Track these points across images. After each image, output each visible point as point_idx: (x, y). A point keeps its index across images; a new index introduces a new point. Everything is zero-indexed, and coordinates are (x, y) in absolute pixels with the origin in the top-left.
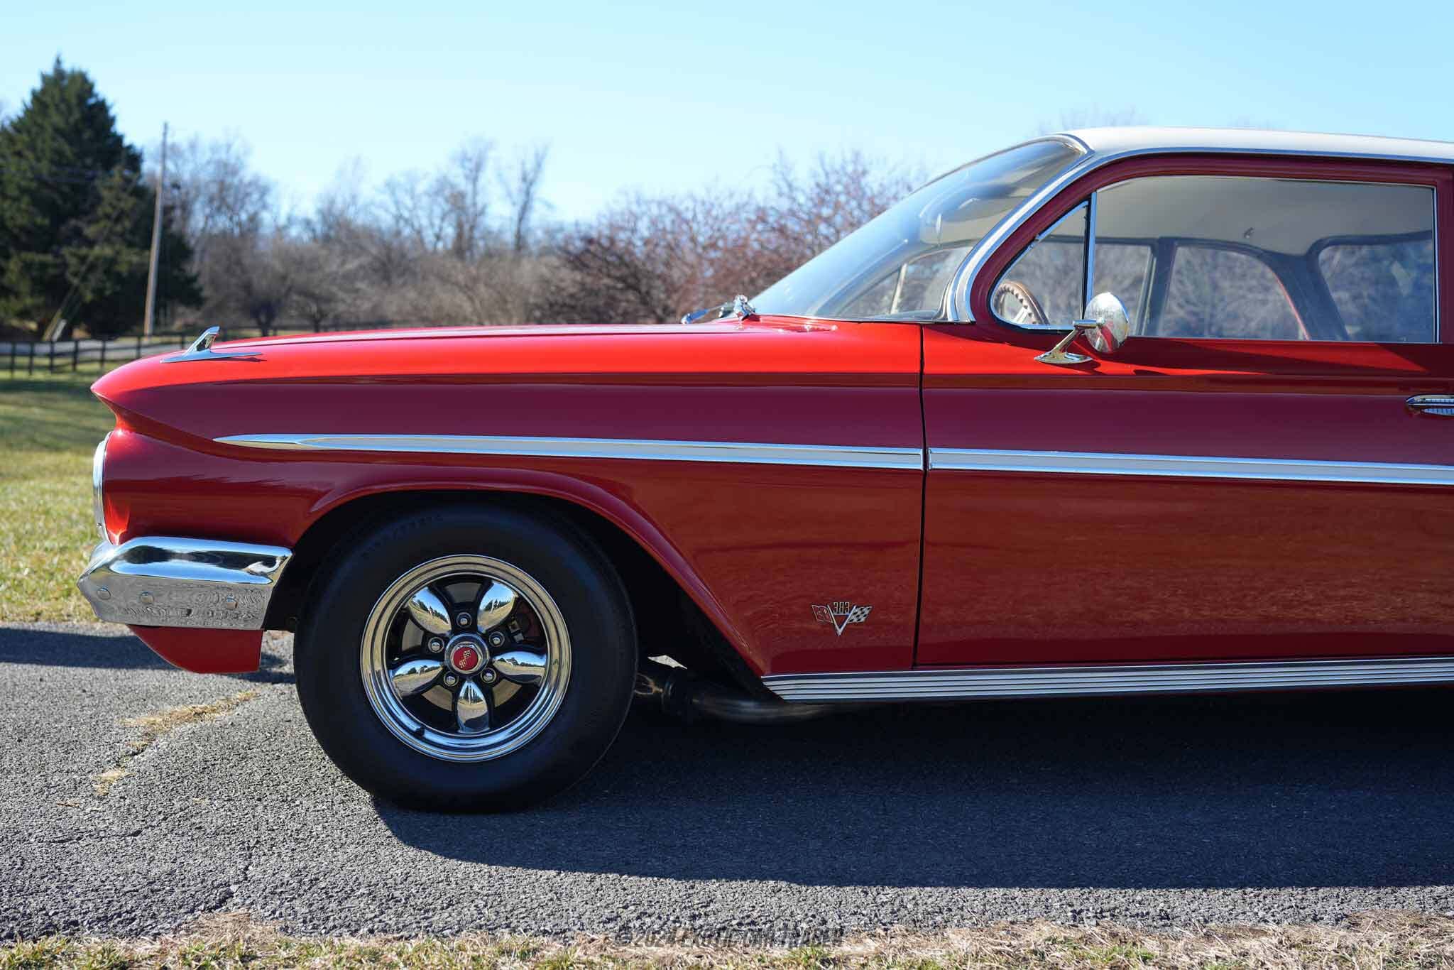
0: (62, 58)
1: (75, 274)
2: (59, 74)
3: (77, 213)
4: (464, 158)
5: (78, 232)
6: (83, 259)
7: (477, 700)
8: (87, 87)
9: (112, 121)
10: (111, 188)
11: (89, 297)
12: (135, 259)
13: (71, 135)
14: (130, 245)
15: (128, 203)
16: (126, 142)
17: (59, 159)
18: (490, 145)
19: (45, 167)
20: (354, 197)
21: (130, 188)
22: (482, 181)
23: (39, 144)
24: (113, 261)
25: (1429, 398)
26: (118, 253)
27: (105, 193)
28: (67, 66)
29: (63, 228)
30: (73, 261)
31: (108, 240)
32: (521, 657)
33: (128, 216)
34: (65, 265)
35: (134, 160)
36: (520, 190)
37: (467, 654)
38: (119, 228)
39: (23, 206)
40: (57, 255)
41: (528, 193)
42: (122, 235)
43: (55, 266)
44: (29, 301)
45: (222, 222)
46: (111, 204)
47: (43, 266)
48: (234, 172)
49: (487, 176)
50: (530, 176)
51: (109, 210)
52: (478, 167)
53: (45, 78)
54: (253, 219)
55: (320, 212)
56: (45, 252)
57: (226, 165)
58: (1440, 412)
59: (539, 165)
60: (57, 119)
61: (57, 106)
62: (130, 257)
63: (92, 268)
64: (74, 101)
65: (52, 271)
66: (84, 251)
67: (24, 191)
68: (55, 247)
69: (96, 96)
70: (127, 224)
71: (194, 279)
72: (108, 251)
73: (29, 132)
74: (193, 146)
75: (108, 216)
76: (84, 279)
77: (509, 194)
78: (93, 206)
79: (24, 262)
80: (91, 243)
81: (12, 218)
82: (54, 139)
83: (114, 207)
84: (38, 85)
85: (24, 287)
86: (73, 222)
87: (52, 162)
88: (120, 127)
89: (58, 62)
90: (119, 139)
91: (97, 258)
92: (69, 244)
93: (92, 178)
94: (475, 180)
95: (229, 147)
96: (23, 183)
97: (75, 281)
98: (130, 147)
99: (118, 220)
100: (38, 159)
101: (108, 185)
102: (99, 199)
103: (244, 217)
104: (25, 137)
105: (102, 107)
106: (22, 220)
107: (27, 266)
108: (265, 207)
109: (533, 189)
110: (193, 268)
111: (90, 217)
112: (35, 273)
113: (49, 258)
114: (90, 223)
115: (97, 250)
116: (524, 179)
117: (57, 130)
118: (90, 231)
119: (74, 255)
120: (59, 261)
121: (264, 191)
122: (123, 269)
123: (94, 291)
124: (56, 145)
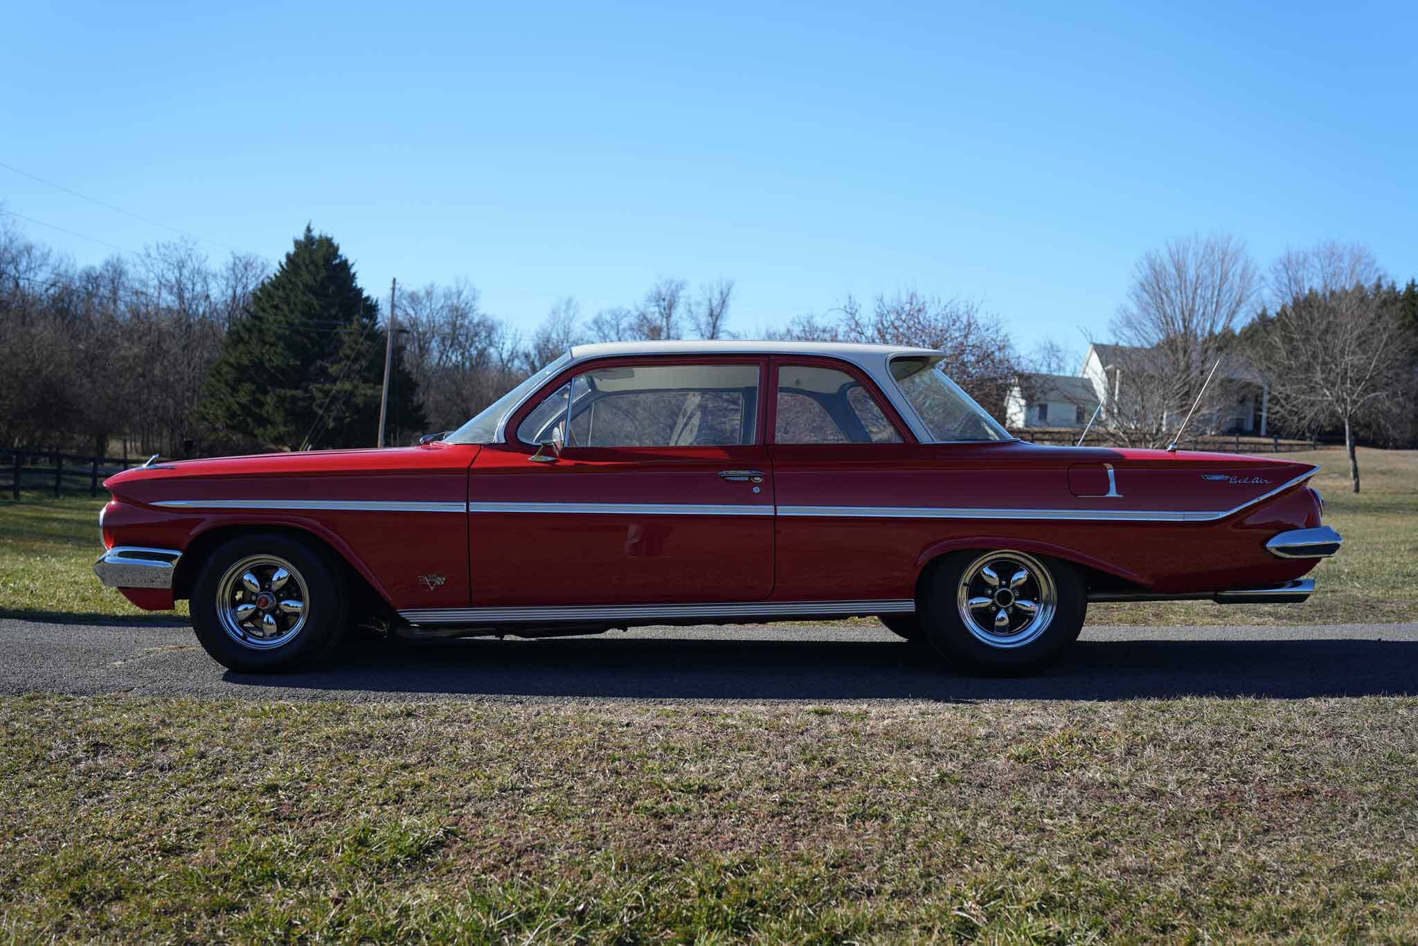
0: (312, 227)
1: (320, 406)
2: (309, 239)
3: (323, 356)
4: (658, 298)
5: (323, 370)
6: (326, 393)
7: (272, 624)
8: (331, 250)
9: (353, 278)
10: (350, 334)
11: (331, 425)
12: (370, 392)
13: (318, 291)
14: (366, 381)
15: (365, 345)
16: (365, 294)
17: (308, 312)
18: (681, 286)
19: (297, 318)
20: (567, 334)
21: (365, 333)
22: (674, 318)
23: (293, 299)
24: (352, 394)
25: (731, 472)
26: (356, 387)
27: (346, 338)
28: (316, 234)
29: (312, 368)
30: (318, 395)
31: (347, 377)
32: (292, 603)
33: (365, 356)
34: (312, 398)
35: (371, 309)
36: (709, 324)
37: (263, 600)
38: (357, 367)
39: (279, 350)
40: (306, 391)
41: (714, 327)
42: (359, 372)
43: (304, 399)
44: (282, 429)
45: (455, 357)
46: (350, 347)
47: (294, 399)
48: (464, 316)
49: (679, 312)
50: (715, 313)
51: (348, 352)
52: (671, 306)
53: (297, 243)
54: (482, 353)
55: (537, 347)
56: (296, 389)
57: (457, 309)
58: (735, 479)
59: (723, 302)
60: (307, 277)
61: (307, 266)
62: (366, 390)
63: (334, 400)
64: (321, 263)
65: (301, 403)
66: (327, 386)
67: (279, 338)
68: (304, 384)
69: (341, 257)
70: (364, 363)
71: (420, 407)
72: (348, 386)
73: (284, 288)
74: (429, 294)
75: (348, 357)
76: (328, 409)
77: (698, 327)
78: (337, 349)
79: (278, 396)
80: (334, 380)
81: (270, 360)
82: (304, 293)
83: (353, 350)
84: (291, 249)
85: (279, 418)
86: (319, 362)
87: (303, 313)
88: (359, 283)
89: (309, 230)
90: (360, 291)
91: (339, 392)
92: (316, 381)
93: (335, 327)
94: (669, 317)
95: (459, 294)
96: (280, 331)
97: (321, 412)
98: (368, 298)
99: (356, 360)
100: (292, 312)
101: (347, 333)
102: (342, 343)
103: (474, 353)
104: (281, 293)
105: (345, 266)
106: (278, 361)
107: (281, 400)
108: (491, 344)
109: (718, 323)
110: (419, 398)
111: (332, 359)
112: (287, 406)
113: (299, 393)
114: (332, 363)
115: (339, 385)
116: (711, 315)
117: (306, 286)
118: (333, 370)
119: (321, 390)
120: (308, 395)
121: (491, 330)
122: (359, 400)
123: (335, 419)
124: (305, 299)
